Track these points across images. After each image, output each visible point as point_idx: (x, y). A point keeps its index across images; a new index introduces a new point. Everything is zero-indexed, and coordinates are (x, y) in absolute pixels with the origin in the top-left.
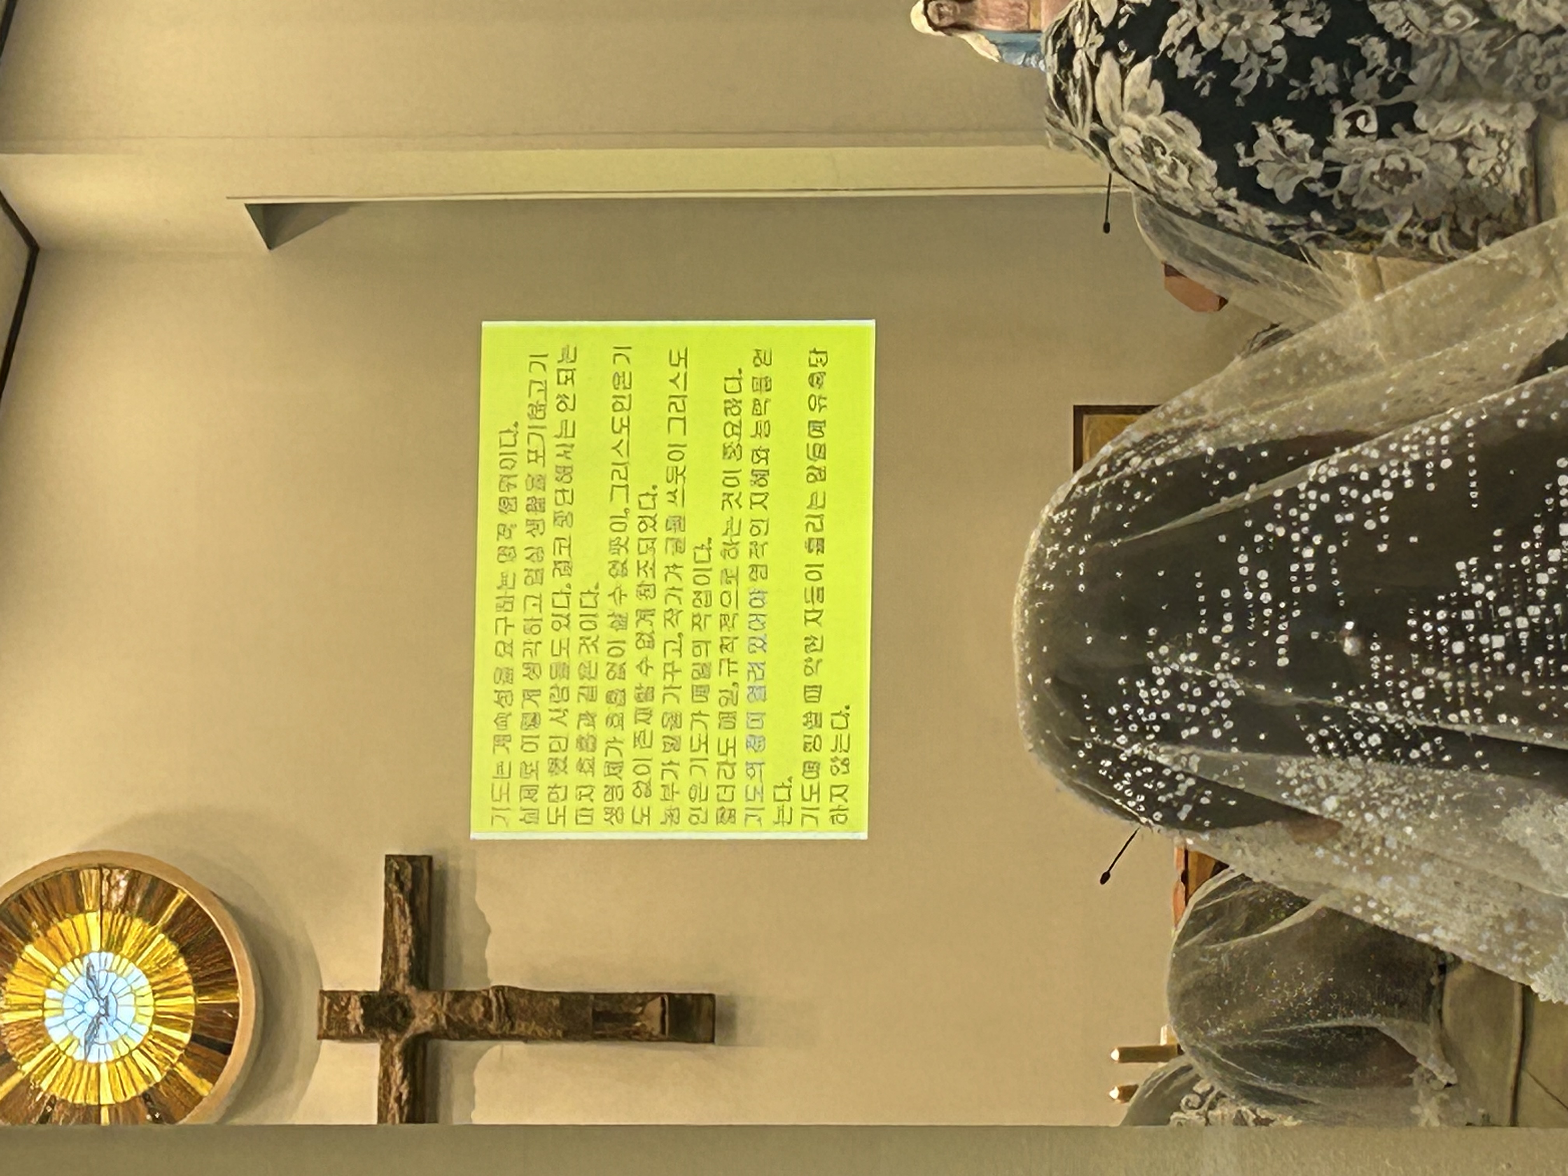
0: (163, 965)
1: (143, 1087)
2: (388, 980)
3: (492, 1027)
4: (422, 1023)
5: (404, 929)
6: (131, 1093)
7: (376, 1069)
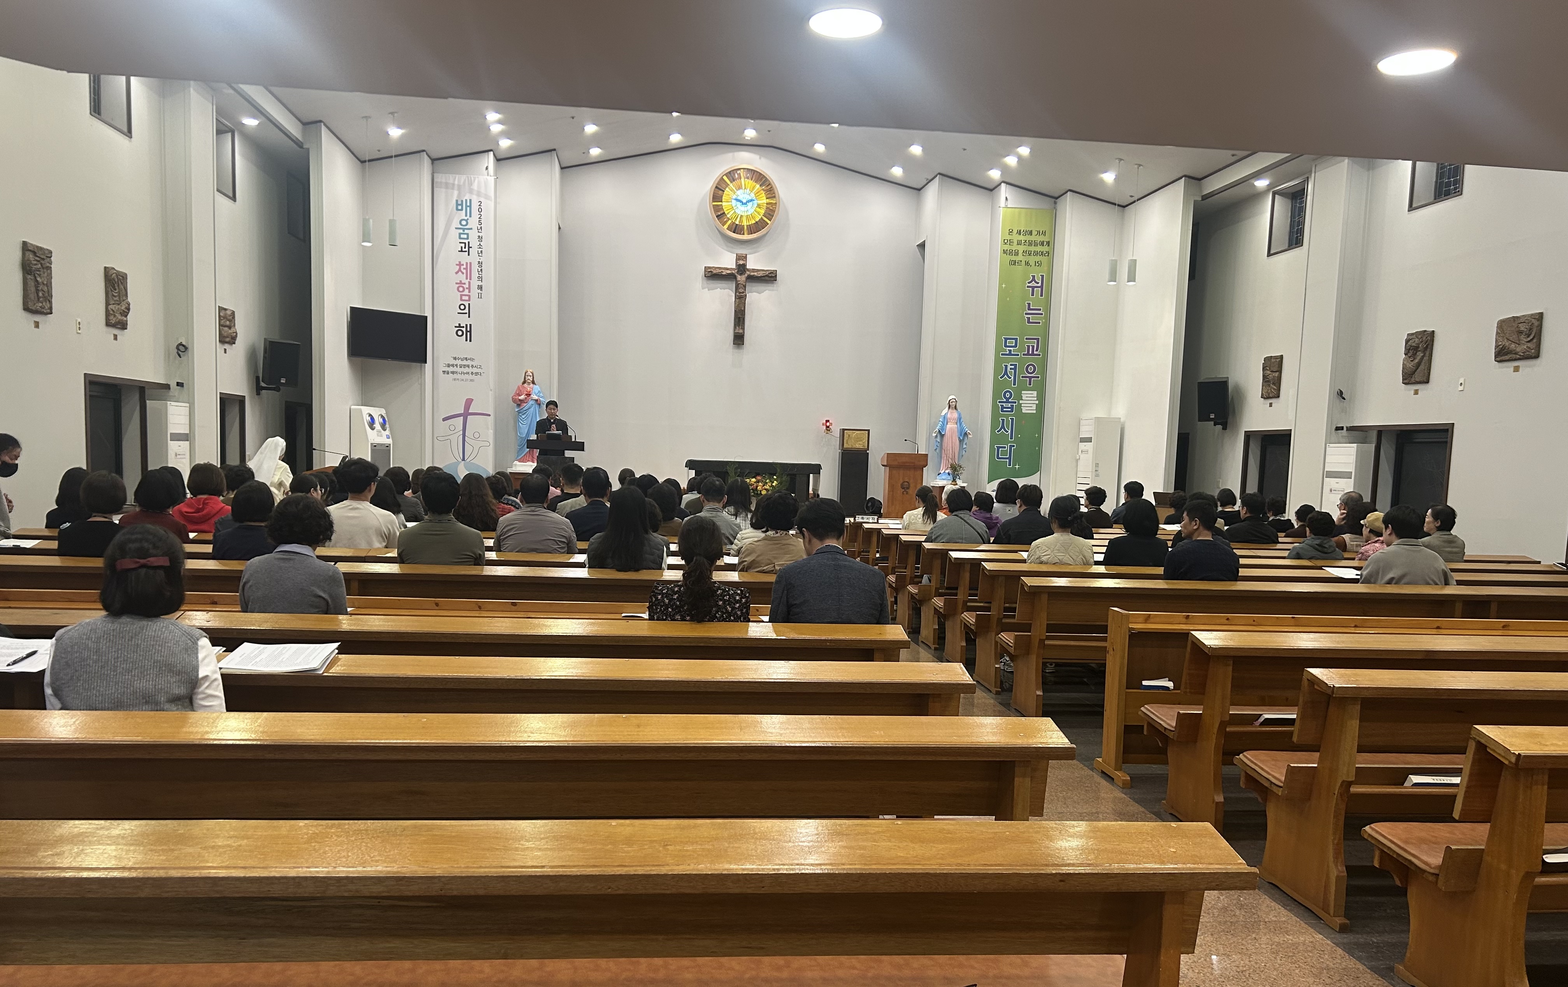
0: (753, 218)
1: (726, 213)
2: (748, 270)
3: (738, 294)
4: (739, 277)
5: (761, 274)
6: (725, 210)
7: (729, 267)
